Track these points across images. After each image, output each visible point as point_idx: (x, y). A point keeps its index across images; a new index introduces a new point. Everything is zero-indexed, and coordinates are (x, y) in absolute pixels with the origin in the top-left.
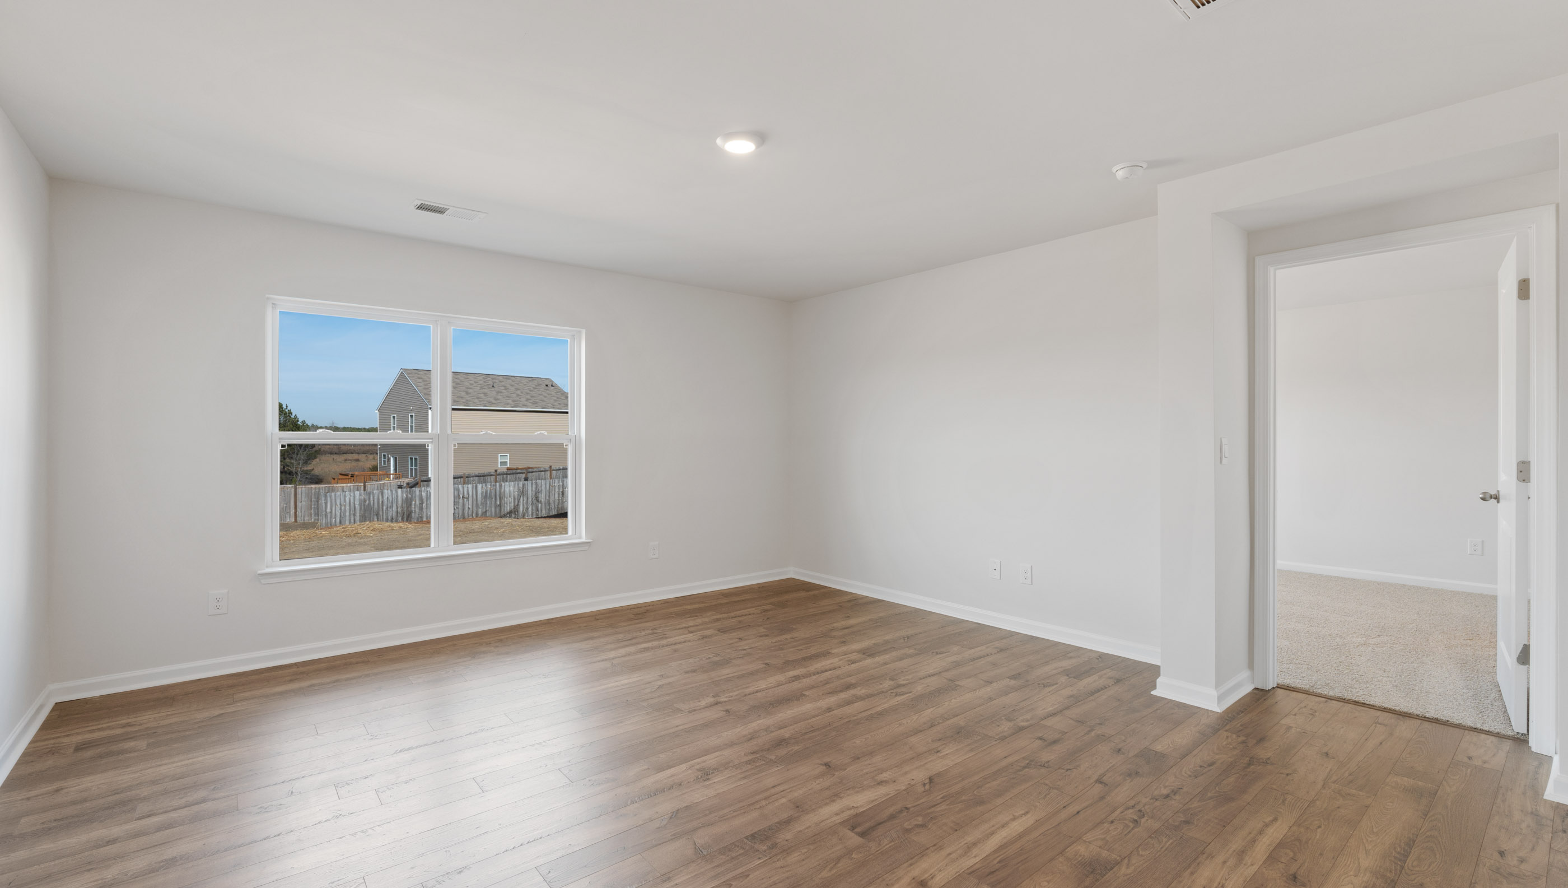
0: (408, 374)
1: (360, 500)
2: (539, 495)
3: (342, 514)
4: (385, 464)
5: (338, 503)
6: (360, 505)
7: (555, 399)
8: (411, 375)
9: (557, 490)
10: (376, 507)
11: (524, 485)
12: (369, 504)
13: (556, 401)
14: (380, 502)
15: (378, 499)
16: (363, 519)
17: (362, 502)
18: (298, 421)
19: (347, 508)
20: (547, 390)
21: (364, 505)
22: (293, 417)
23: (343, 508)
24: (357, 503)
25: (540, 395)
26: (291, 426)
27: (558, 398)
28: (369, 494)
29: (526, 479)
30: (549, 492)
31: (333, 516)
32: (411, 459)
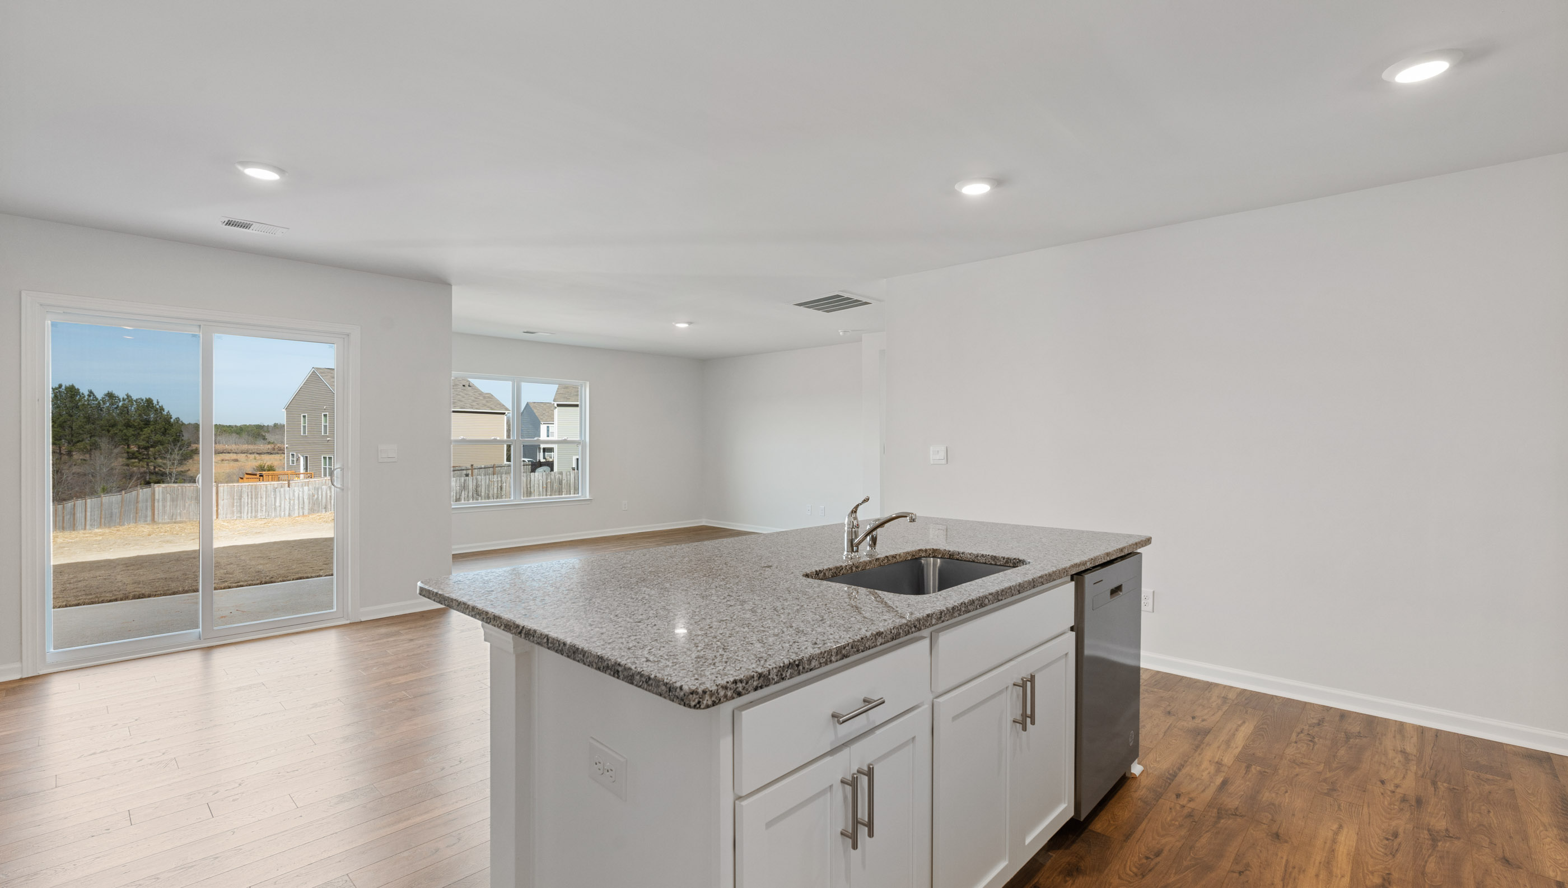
0: (321, 373)
1: (309, 495)
2: (479, 489)
3: (291, 508)
4: (293, 463)
5: (287, 498)
6: (309, 499)
7: (473, 398)
8: (323, 375)
9: (496, 485)
10: (324, 501)
11: (465, 480)
12: (318, 498)
13: (474, 401)
14: (329, 497)
15: (326, 494)
16: (312, 511)
17: (311, 497)
18: (171, 418)
19: (296, 502)
20: (464, 390)
21: (313, 499)
22: (166, 414)
23: (292, 502)
24: (306, 497)
25: (457, 395)
26: (164, 423)
27: (476, 398)
28: (318, 489)
29: (467, 475)
30: (489, 486)
31: (282, 510)
32: (325, 458)
